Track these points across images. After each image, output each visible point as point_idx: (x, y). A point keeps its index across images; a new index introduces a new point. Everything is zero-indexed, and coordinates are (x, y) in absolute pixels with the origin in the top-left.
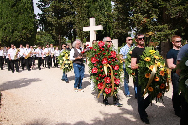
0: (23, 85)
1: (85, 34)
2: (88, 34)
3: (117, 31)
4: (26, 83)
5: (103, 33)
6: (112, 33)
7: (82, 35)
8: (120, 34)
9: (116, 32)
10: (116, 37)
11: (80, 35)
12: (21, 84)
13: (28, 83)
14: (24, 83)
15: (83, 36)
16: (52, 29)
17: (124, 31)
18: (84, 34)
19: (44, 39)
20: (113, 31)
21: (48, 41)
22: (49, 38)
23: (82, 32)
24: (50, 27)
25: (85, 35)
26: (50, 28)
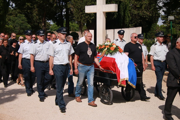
0: (7, 98)
1: (87, 17)
2: (91, 17)
3: (136, 12)
4: (9, 96)
5: (115, 16)
6: (129, 17)
7: (81, 18)
8: (141, 18)
9: (135, 15)
10: (134, 22)
11: (78, 18)
12: (2, 98)
13: (13, 95)
14: (6, 97)
15: (84, 20)
16: (32, 7)
17: (148, 14)
18: (85, 17)
19: (14, 22)
20: (130, 13)
21: (20, 25)
22: (21, 22)
23: (82, 14)
24: (29, 4)
25: (87, 19)
26: (28, 6)
